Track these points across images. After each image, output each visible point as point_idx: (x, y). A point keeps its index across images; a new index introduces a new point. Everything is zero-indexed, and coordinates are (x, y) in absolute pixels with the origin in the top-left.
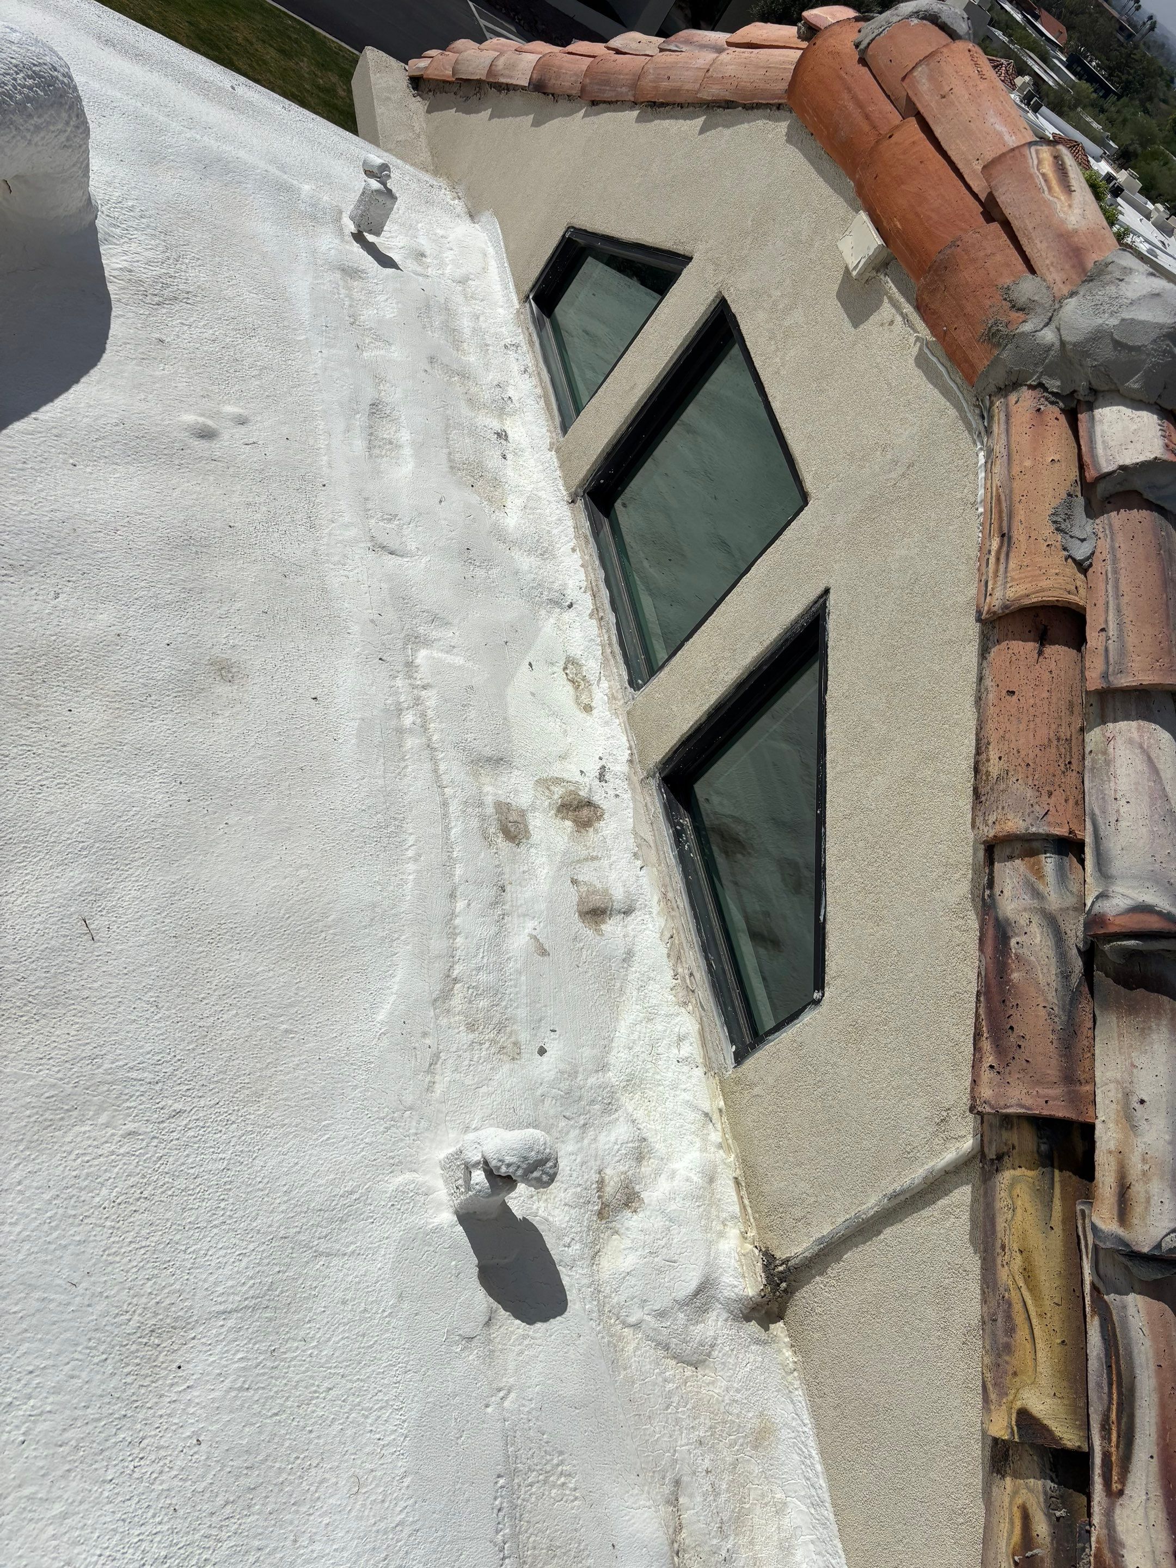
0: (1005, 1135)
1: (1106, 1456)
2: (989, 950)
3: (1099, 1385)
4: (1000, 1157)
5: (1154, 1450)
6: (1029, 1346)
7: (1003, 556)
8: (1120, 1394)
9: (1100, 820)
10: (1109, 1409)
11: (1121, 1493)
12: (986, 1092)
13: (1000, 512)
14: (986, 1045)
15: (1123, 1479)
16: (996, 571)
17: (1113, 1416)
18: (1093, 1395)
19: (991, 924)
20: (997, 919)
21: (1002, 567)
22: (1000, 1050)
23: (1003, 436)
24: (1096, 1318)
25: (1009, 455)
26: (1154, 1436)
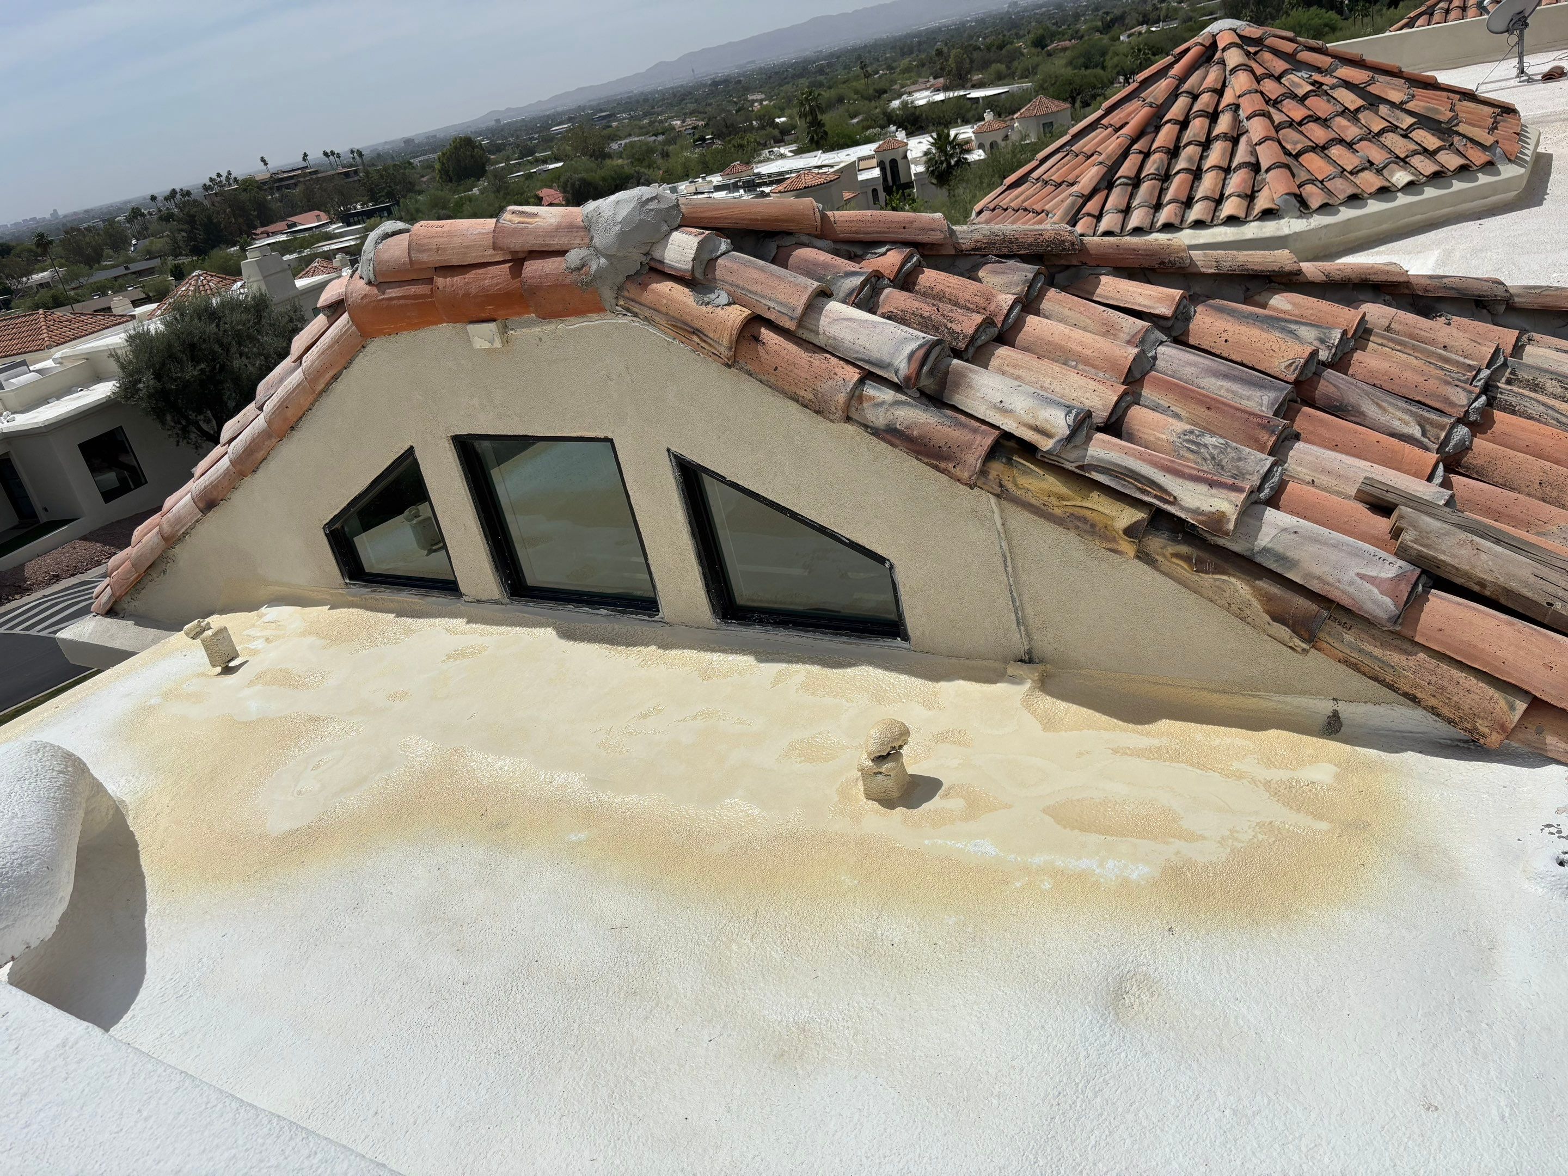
0: (991, 477)
1: (1156, 497)
2: (897, 442)
3: (1123, 486)
4: (1001, 486)
5: (1162, 473)
6: (1094, 514)
7: (704, 338)
8: (1131, 477)
9: (860, 356)
10: (1136, 486)
11: (1175, 498)
12: (966, 475)
13: (681, 328)
14: (943, 465)
15: (1169, 494)
16: (710, 345)
17: (1140, 485)
18: (1127, 491)
19: (885, 435)
20: (884, 431)
21: (710, 341)
22: (947, 458)
23: (642, 307)
24: (1093, 473)
25: (654, 310)
26: (1156, 470)
